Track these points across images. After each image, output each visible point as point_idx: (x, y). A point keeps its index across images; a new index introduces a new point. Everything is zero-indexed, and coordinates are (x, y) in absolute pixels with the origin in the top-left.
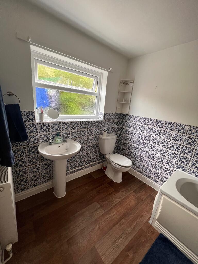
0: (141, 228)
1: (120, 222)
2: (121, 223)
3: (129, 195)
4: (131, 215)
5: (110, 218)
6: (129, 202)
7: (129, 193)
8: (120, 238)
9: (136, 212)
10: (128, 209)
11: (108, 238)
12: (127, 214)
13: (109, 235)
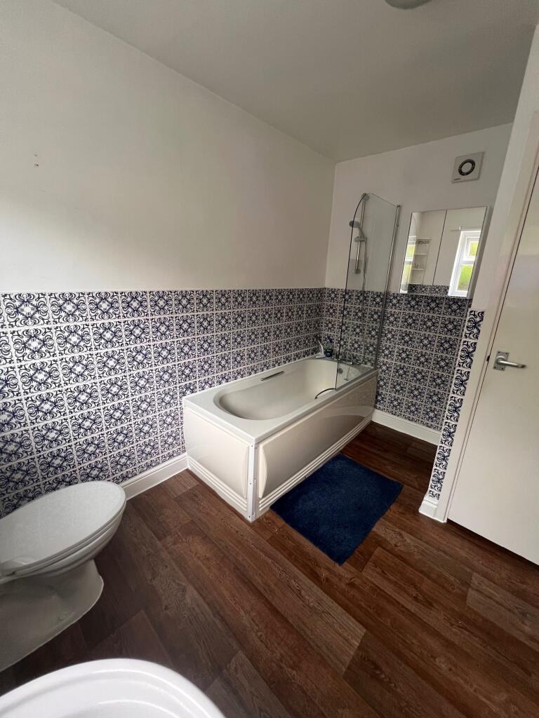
0: (267, 541)
1: (263, 592)
2: (265, 590)
3: (170, 553)
4: (240, 559)
5: (257, 625)
6: (198, 557)
7: (164, 554)
8: (302, 597)
9: (231, 546)
10: (221, 565)
11: (312, 631)
12: (238, 569)
13: (305, 628)
